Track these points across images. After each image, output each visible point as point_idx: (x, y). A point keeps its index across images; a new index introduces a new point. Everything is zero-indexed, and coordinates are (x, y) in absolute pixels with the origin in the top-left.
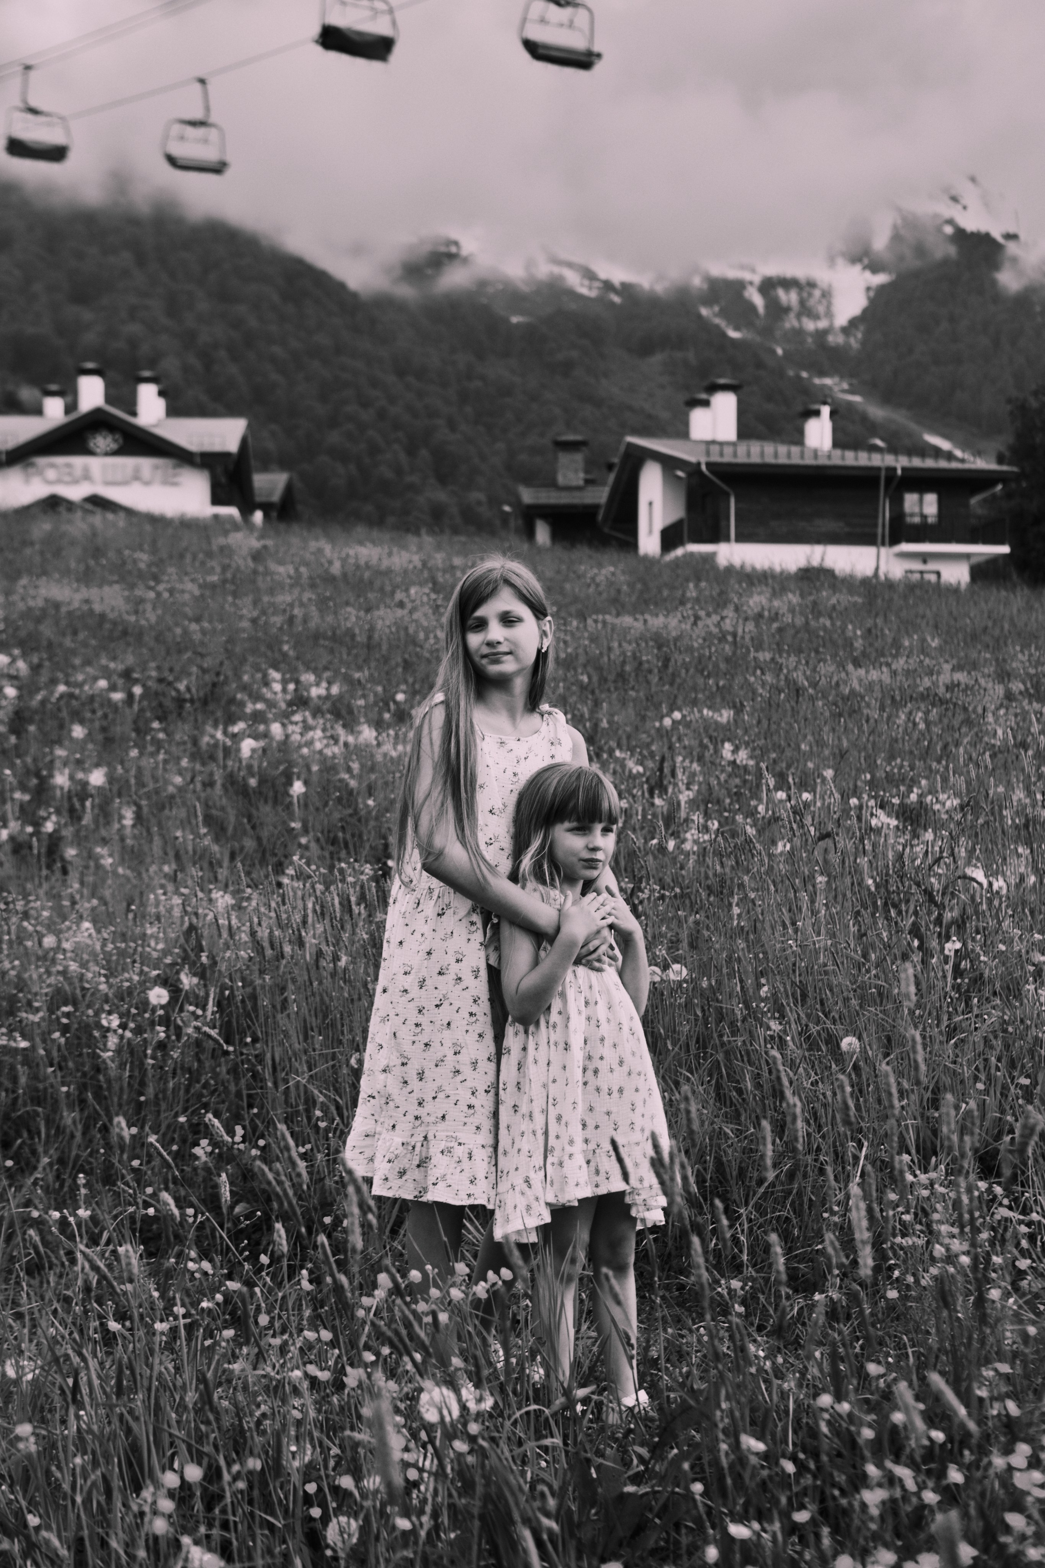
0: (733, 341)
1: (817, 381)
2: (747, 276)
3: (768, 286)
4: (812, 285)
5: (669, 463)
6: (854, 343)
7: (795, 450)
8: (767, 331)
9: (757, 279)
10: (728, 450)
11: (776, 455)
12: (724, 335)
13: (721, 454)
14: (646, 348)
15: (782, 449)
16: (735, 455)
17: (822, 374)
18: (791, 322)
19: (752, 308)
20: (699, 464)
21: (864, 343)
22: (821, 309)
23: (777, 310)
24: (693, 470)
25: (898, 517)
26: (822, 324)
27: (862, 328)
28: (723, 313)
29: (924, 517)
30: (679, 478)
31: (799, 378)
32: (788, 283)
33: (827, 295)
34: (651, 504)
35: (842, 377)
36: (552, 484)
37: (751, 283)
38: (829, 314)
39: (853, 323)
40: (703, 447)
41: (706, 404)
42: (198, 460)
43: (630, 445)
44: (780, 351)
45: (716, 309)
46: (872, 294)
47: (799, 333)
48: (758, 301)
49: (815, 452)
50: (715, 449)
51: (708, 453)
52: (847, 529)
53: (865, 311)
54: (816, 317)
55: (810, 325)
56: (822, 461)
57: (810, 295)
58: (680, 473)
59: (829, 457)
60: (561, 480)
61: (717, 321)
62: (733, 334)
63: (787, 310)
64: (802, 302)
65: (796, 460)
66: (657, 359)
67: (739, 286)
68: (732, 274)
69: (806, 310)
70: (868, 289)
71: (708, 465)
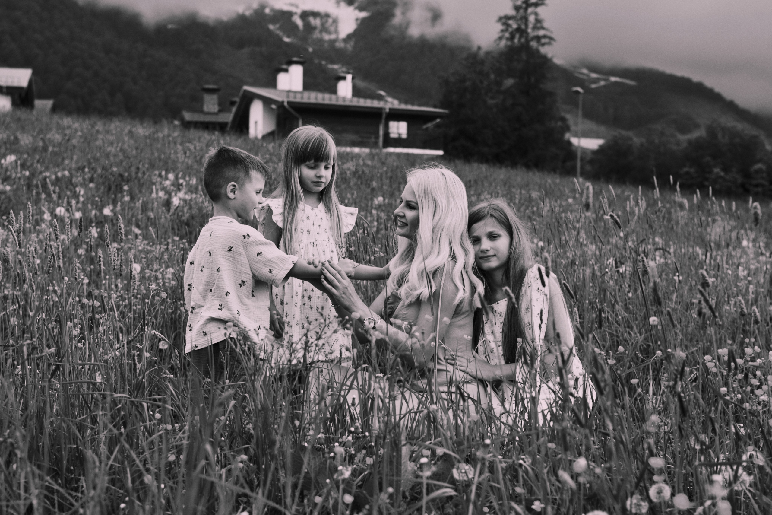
0: (286, 43)
1: (330, 66)
2: (294, 9)
3: (305, 15)
4: (327, 16)
5: (267, 102)
6: (350, 47)
7: (333, 97)
8: (304, 39)
9: (299, 11)
10: (299, 96)
11: (323, 99)
12: (281, 40)
13: (295, 97)
14: (240, 45)
15: (327, 96)
16: (302, 98)
17: (333, 62)
18: (316, 35)
19: (296, 26)
20: (283, 102)
21: (354, 47)
22: (332, 29)
23: (309, 28)
24: (280, 105)
25: (387, 134)
26: (333, 37)
27: (354, 39)
28: (280, 28)
29: (400, 134)
30: (272, 109)
31: (320, 64)
32: (315, 14)
33: (335, 21)
34: (256, 122)
35: (343, 65)
36: (202, 112)
37: (296, 13)
38: (336, 32)
39: (349, 37)
40: (285, 94)
41: (286, 71)
42: (4, 90)
43: (246, 91)
44: (310, 50)
45: (277, 26)
46: (359, 22)
47: (321, 40)
48: (299, 22)
49: (344, 99)
50: (291, 95)
51: (288, 96)
52: (360, 139)
53: (355, 31)
54: (330, 33)
55: (327, 37)
56: (347, 103)
57: (327, 21)
58: (274, 106)
59: (351, 101)
60: (206, 109)
61: (278, 32)
62: (286, 40)
63: (315, 28)
64: (323, 25)
65: (334, 102)
66: (246, 50)
67: (289, 15)
68: (286, 8)
69: (324, 29)
70: (357, 19)
71: (289, 103)
